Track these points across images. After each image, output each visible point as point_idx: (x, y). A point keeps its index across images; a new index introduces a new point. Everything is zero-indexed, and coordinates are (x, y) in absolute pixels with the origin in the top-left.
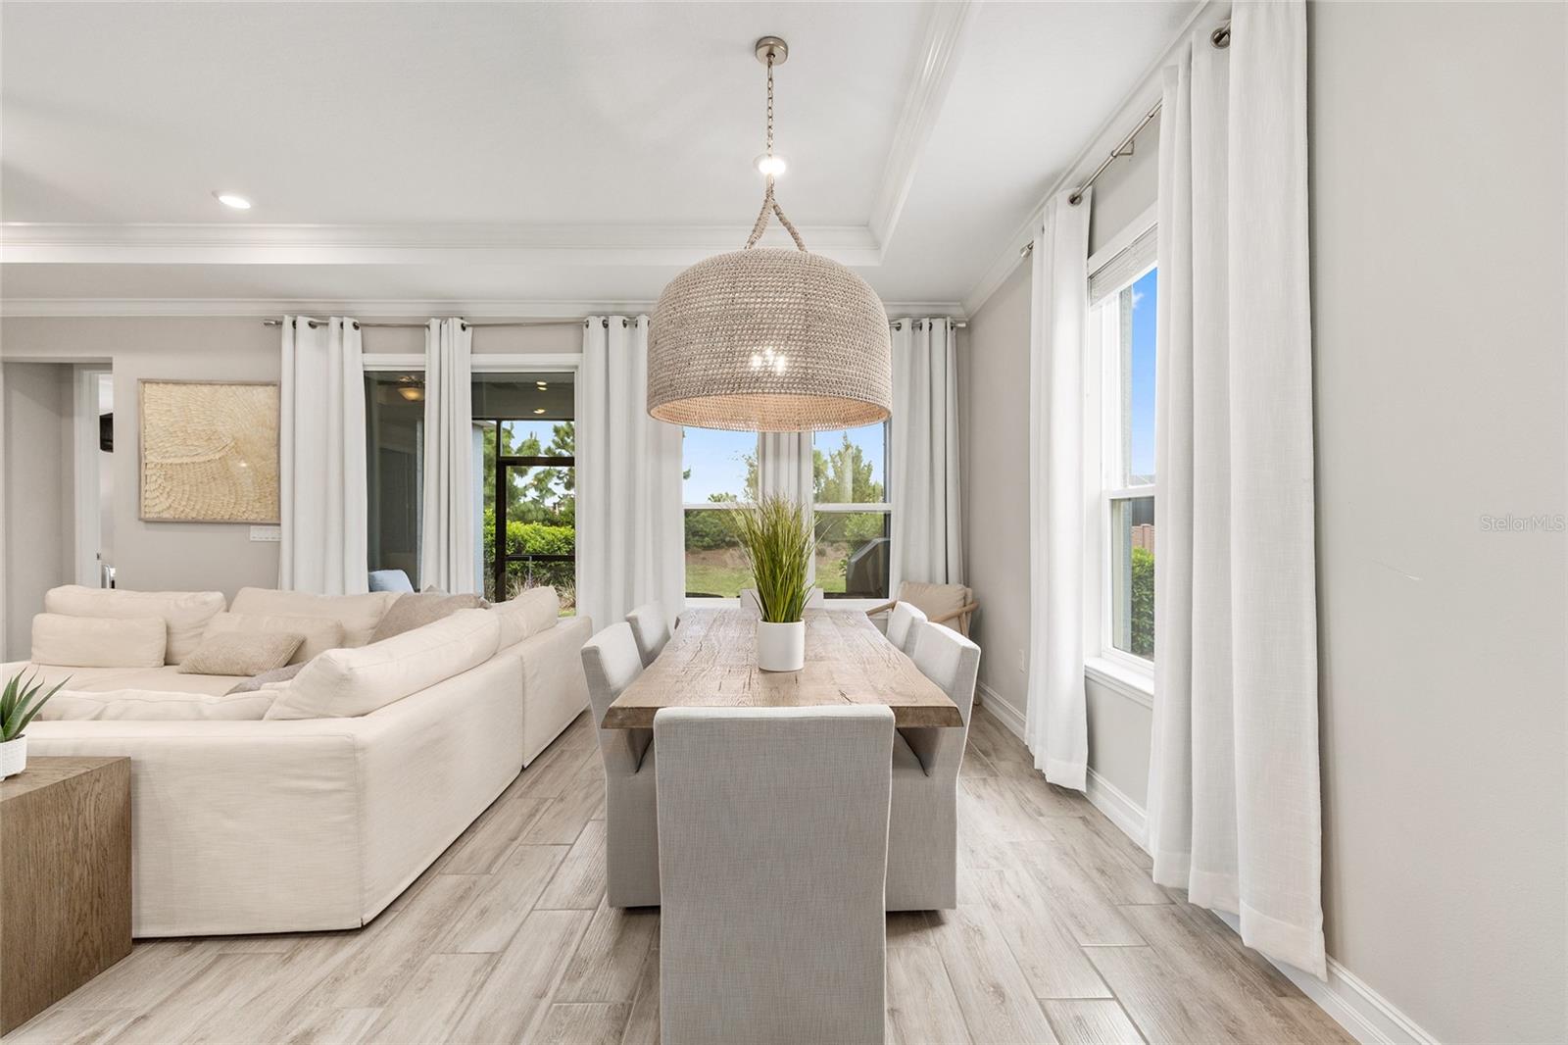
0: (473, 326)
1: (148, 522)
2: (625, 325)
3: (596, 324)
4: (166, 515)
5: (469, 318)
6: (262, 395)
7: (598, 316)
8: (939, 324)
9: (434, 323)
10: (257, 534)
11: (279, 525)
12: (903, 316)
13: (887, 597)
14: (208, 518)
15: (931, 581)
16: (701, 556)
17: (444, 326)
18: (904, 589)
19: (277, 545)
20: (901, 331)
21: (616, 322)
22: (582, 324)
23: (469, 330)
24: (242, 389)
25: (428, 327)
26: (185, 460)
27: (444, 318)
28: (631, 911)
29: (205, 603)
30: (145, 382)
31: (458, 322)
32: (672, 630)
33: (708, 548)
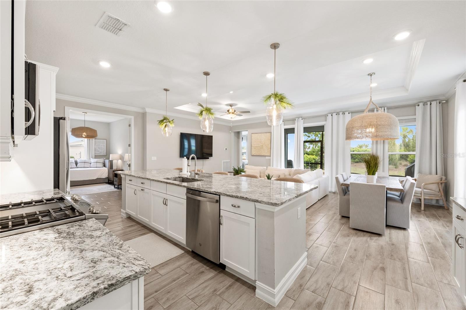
0: (304, 119)
1: (252, 155)
2: (336, 115)
3: (330, 115)
4: (255, 155)
5: (303, 117)
6: (269, 134)
7: (330, 113)
8: (434, 103)
9: (297, 119)
10: (267, 158)
11: (270, 156)
12: (420, 102)
13: (414, 177)
14: (260, 155)
15: (431, 173)
16: (354, 165)
17: (299, 120)
18: (419, 175)
19: (270, 159)
20: (419, 106)
21: (334, 114)
22: (326, 116)
23: (303, 120)
24: (265, 134)
25: (296, 120)
26: (257, 146)
27: (299, 118)
28: (343, 217)
29: (264, 169)
30: (252, 134)
31: (301, 118)
32: (349, 178)
33: (357, 162)
